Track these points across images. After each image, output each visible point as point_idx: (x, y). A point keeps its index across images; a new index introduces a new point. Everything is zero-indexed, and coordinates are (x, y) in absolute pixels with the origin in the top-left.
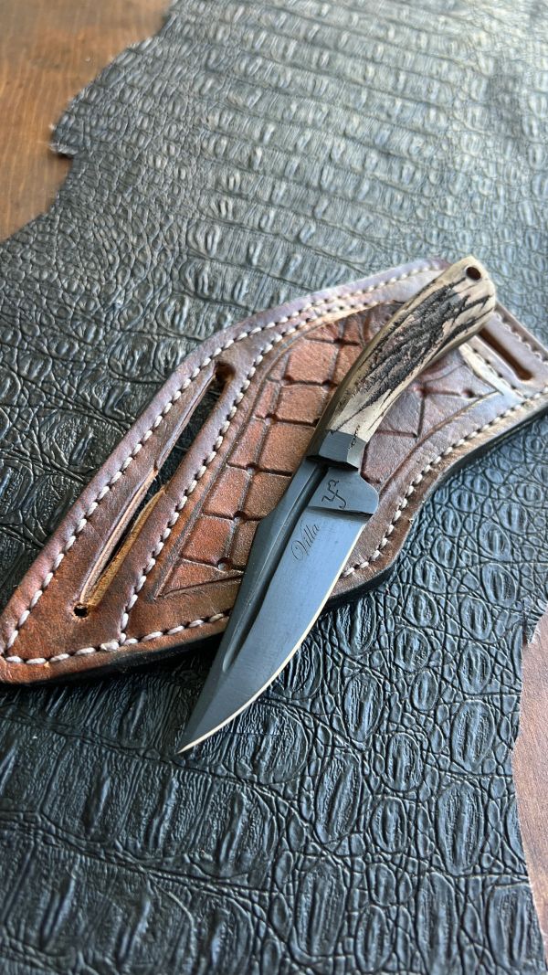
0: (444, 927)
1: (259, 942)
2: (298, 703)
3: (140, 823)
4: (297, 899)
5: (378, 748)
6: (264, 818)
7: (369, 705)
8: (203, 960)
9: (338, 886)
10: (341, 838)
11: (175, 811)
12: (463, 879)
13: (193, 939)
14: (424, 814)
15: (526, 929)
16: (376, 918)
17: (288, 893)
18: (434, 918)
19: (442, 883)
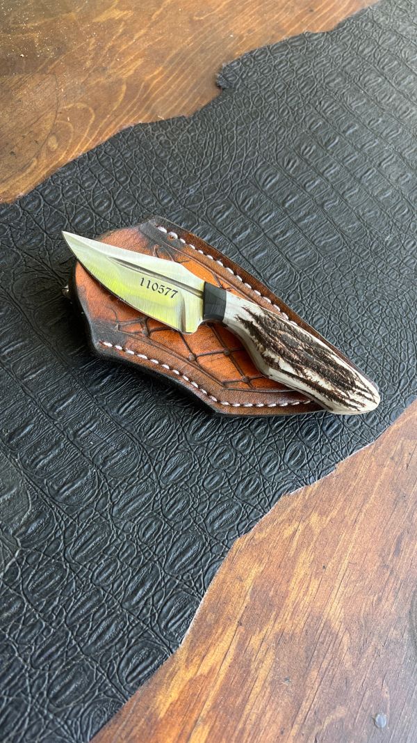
0: (144, 590)
1: (53, 538)
2: (145, 447)
3: (34, 453)
4: (84, 532)
5: (170, 492)
6: (92, 487)
7: (180, 470)
8: (24, 528)
9: (107, 539)
10: (123, 519)
11: (55, 457)
12: (169, 577)
13: (25, 516)
14: (171, 536)
15: (183, 619)
16: (115, 564)
17: (81, 527)
18: (142, 583)
19: (157, 571)
